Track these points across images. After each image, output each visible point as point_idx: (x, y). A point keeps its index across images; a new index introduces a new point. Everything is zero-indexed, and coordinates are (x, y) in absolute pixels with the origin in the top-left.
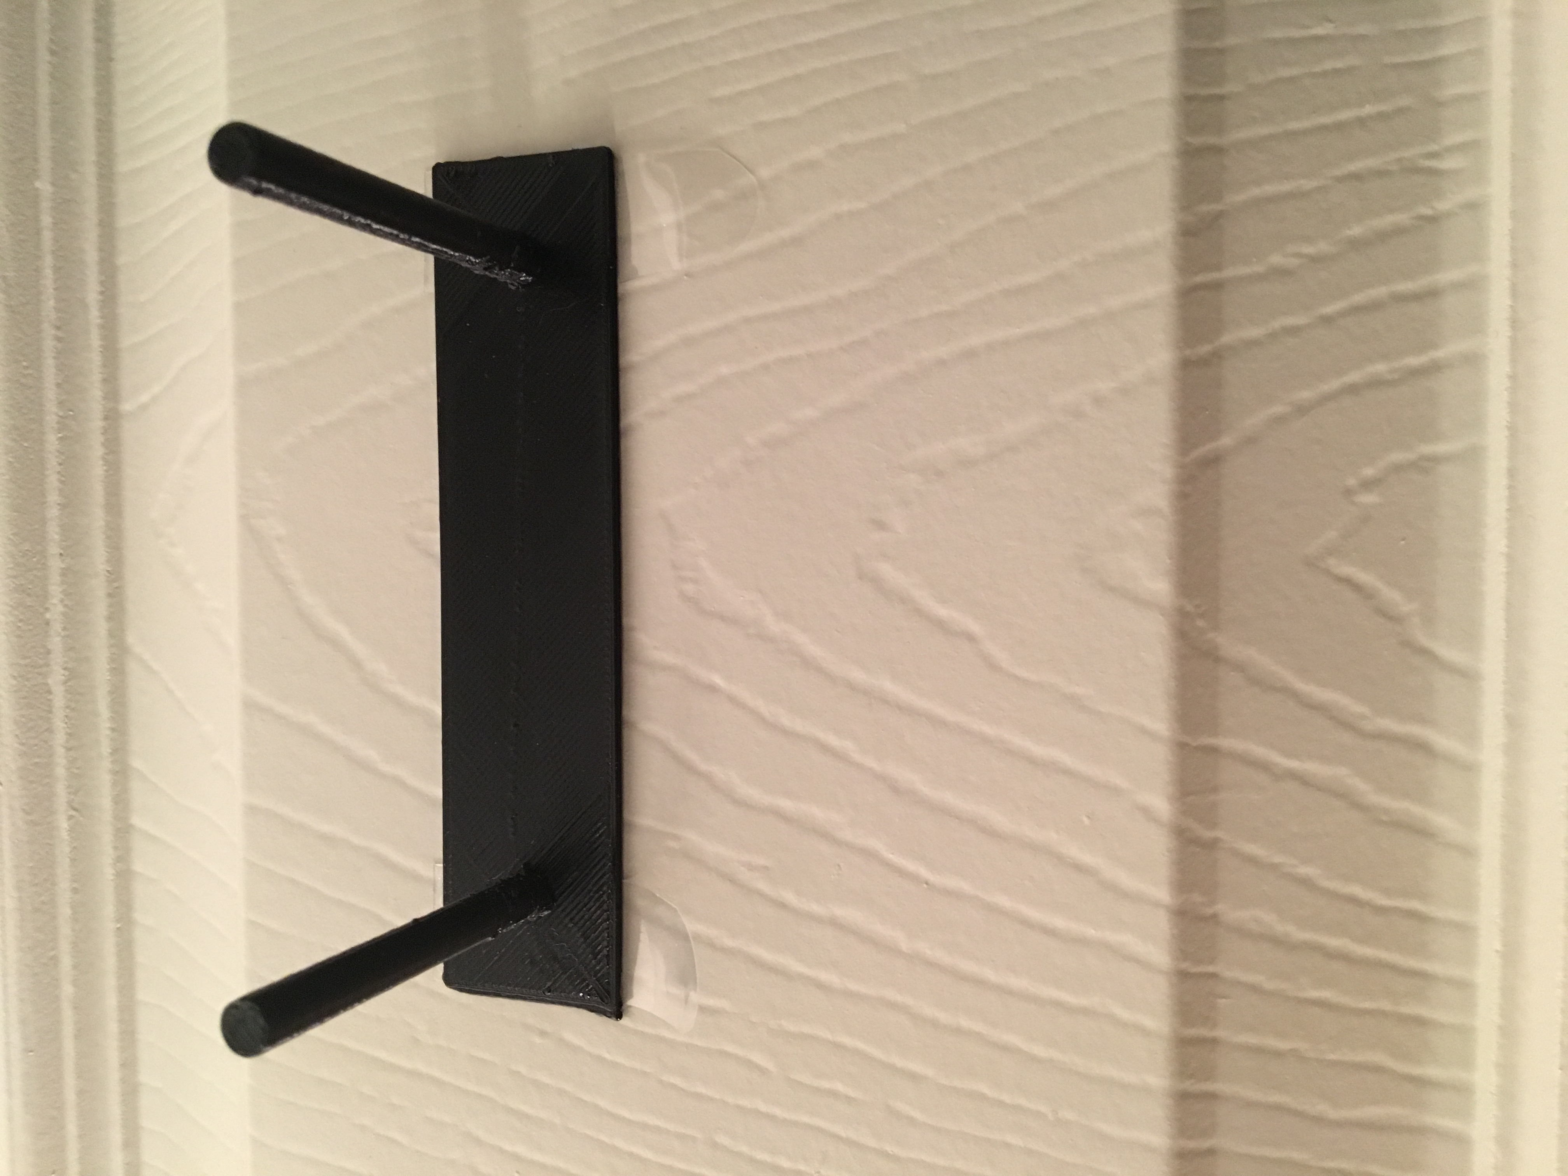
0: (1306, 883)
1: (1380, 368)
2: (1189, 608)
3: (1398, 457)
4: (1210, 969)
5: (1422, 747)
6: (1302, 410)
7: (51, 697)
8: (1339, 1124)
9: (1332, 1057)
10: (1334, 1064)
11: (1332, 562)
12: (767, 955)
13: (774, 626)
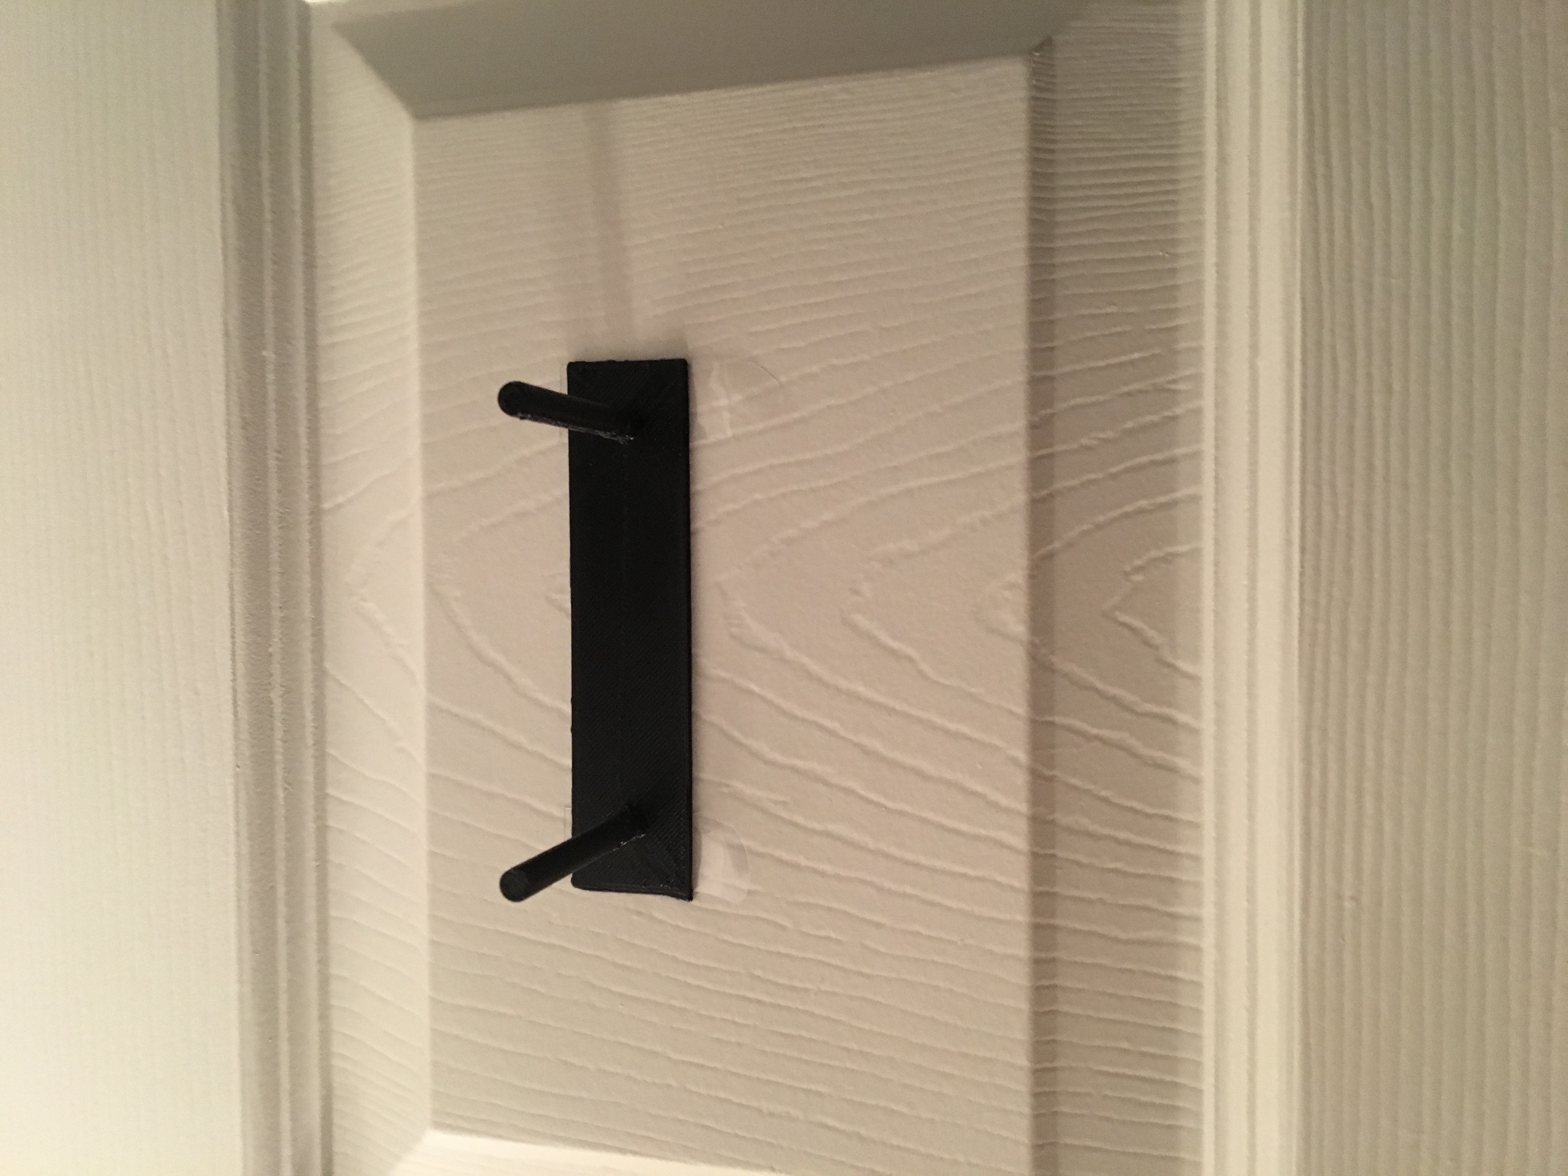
0: (1105, 800)
1: (1143, 503)
2: (1037, 641)
3: (1154, 553)
4: (1052, 852)
5: (1169, 720)
6: (1099, 527)
7: (272, 706)
8: (1127, 942)
9: (1122, 902)
10: (1124, 906)
11: (1117, 613)
12: (785, 856)
13: (789, 653)
